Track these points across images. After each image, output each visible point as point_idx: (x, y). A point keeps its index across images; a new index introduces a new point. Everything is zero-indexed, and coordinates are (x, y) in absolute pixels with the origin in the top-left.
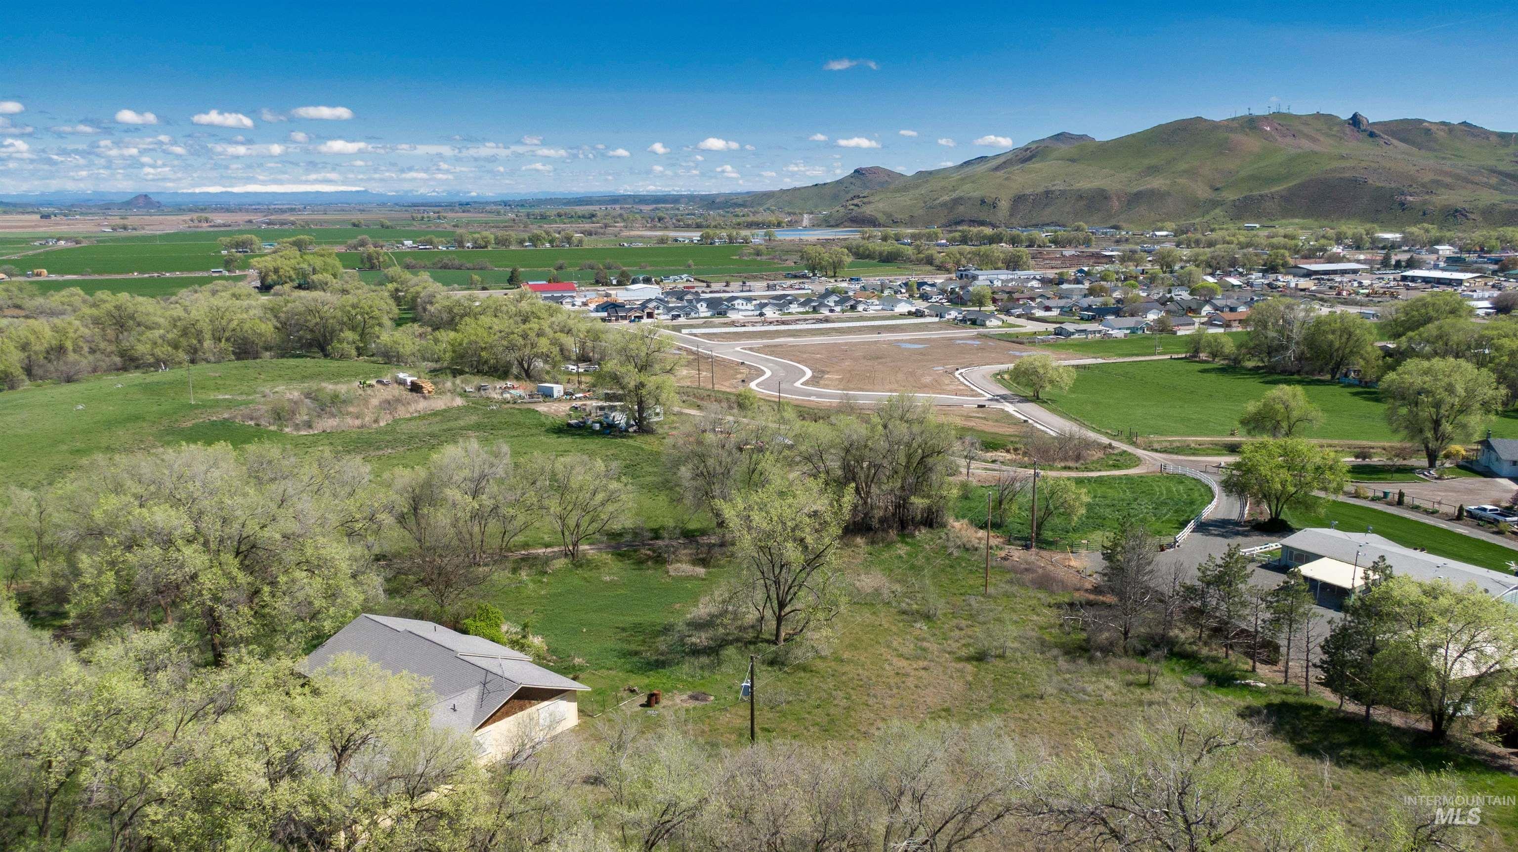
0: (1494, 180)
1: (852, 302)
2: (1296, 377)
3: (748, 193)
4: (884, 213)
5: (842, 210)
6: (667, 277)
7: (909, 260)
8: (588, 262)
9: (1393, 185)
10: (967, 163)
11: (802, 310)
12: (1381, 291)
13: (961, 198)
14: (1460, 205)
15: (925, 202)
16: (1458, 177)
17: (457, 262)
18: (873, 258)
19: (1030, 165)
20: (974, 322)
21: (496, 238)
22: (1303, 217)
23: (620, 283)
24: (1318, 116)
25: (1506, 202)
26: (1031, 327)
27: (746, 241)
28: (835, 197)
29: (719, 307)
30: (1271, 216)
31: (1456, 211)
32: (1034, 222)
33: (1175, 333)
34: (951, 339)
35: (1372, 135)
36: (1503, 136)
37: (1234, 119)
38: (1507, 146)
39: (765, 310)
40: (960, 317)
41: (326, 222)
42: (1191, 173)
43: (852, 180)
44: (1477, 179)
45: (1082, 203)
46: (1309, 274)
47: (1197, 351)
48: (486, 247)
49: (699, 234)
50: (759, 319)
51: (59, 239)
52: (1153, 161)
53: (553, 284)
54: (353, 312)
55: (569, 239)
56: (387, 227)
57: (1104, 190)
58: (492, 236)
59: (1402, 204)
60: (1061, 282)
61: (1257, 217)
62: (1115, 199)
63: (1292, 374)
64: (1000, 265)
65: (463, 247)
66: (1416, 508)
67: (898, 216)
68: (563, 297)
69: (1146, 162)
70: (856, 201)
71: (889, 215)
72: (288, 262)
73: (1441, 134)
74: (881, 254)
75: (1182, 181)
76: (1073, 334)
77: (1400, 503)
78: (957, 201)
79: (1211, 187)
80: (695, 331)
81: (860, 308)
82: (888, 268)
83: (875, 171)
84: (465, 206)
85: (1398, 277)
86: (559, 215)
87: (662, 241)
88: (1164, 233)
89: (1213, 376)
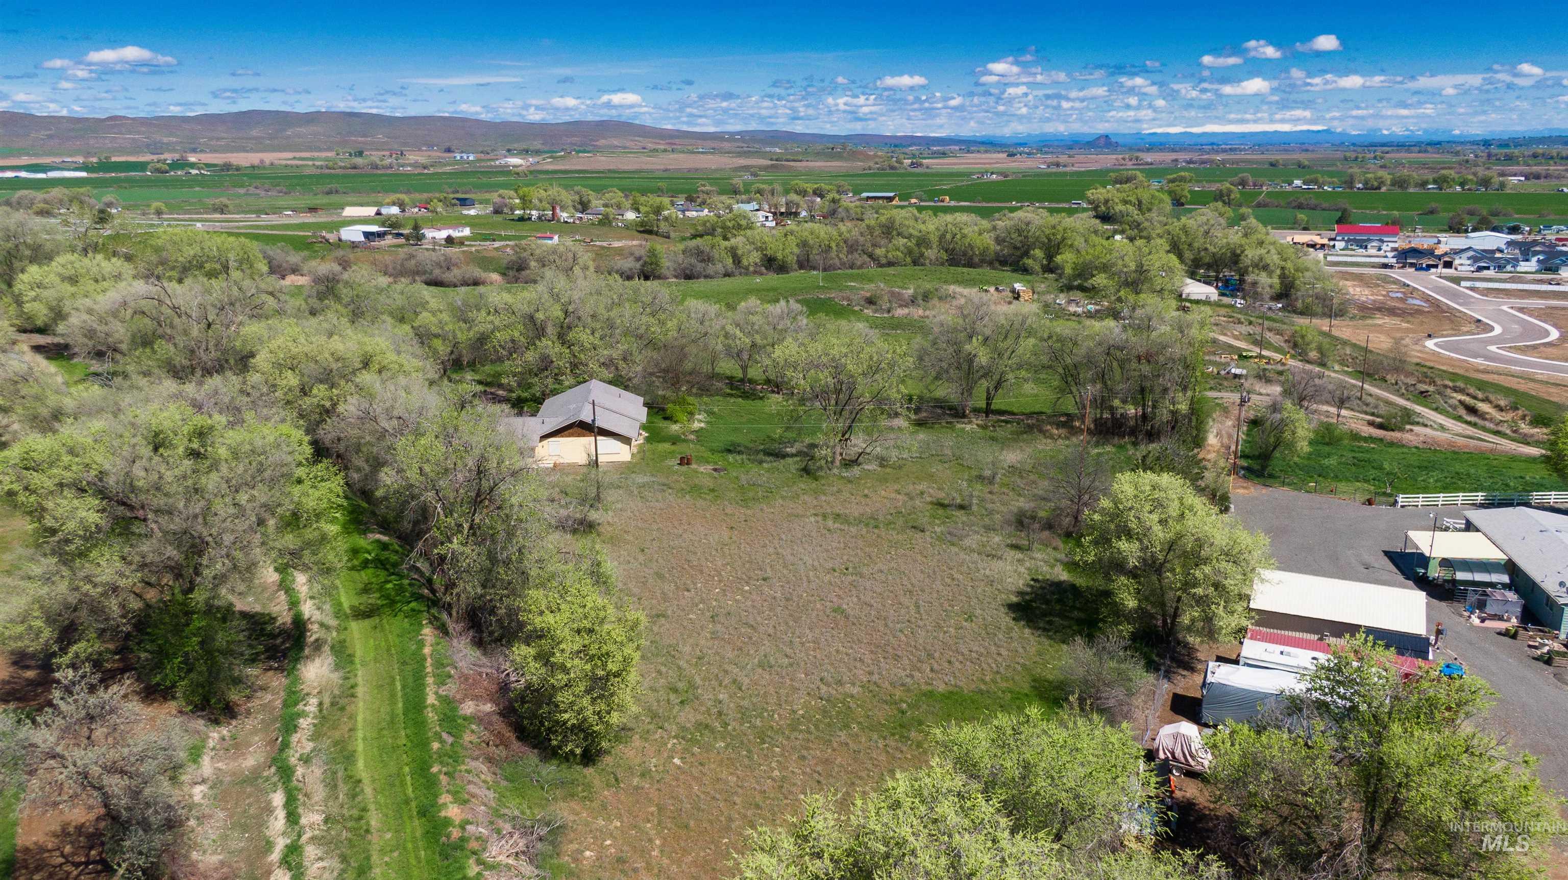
21: (1393, 179)
51: (992, 173)
58: (1389, 177)
65: (1353, 188)
68: (1369, 240)
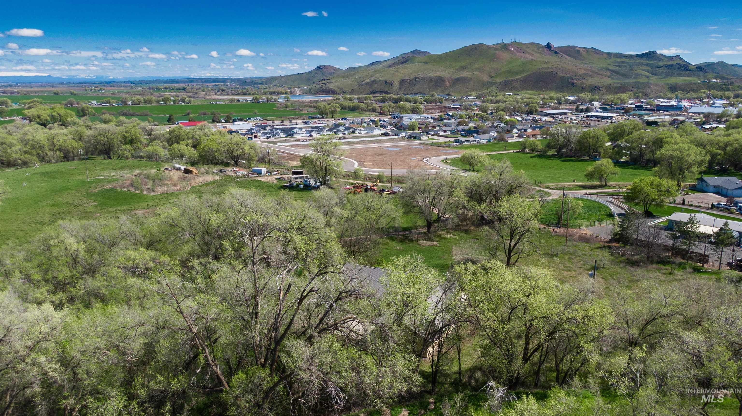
0: (608, 73)
1: (353, 129)
2: (573, 158)
3: (261, 77)
4: (339, 88)
5: (317, 86)
6: (250, 118)
7: (363, 110)
8: (202, 111)
9: (568, 75)
10: (372, 64)
11: (329, 133)
12: (582, 122)
13: (375, 81)
14: (597, 84)
15: (358, 83)
16: (593, 72)
17: (131, 112)
18: (345, 109)
19: (405, 65)
20: (415, 138)
21: (144, 100)
22: (531, 90)
23: (226, 122)
24: (532, 44)
25: (615, 83)
26: (442, 140)
27: (275, 101)
28: (308, 80)
29: (289, 133)
30: (517, 90)
31: (595, 87)
32: (410, 92)
33: (507, 141)
34: (409, 146)
35: (556, 53)
36: (609, 54)
37: (497, 44)
38: (610, 58)
39: (312, 134)
40: (408, 135)
41: (38, 92)
42: (481, 70)
43: (316, 71)
44: (602, 73)
45: (433, 83)
46: (547, 115)
47: (525, 148)
48: (139, 104)
49: (252, 97)
50: (310, 138)
52: (463, 64)
53: (191, 122)
54: (127, 135)
55: (183, 100)
56: (75, 95)
57: (442, 77)
58: (142, 99)
59: (573, 84)
60: (441, 120)
61: (511, 90)
62: (447, 81)
63: (571, 157)
64: (409, 112)
65: (127, 104)
66: (691, 205)
67: (346, 89)
69: (460, 64)
70: (324, 82)
71: (341, 89)
72: (45, 112)
73: (584, 53)
74: (349, 107)
75: (477, 73)
76: (464, 142)
77: (683, 204)
78: (374, 82)
79: (490, 76)
80: (284, 144)
81: (357, 132)
82: (356, 114)
83: (327, 67)
84: (110, 83)
85: (585, 115)
86: (166, 88)
87: (232, 101)
88: (472, 97)
89: (536, 159)
